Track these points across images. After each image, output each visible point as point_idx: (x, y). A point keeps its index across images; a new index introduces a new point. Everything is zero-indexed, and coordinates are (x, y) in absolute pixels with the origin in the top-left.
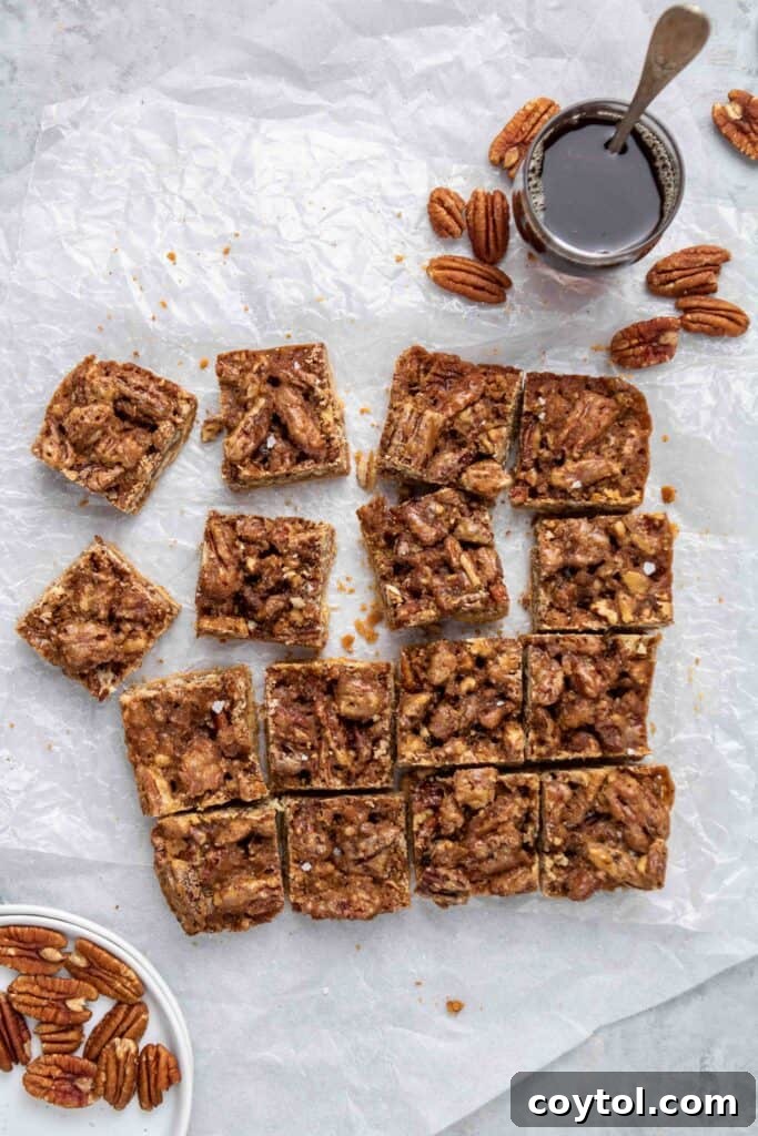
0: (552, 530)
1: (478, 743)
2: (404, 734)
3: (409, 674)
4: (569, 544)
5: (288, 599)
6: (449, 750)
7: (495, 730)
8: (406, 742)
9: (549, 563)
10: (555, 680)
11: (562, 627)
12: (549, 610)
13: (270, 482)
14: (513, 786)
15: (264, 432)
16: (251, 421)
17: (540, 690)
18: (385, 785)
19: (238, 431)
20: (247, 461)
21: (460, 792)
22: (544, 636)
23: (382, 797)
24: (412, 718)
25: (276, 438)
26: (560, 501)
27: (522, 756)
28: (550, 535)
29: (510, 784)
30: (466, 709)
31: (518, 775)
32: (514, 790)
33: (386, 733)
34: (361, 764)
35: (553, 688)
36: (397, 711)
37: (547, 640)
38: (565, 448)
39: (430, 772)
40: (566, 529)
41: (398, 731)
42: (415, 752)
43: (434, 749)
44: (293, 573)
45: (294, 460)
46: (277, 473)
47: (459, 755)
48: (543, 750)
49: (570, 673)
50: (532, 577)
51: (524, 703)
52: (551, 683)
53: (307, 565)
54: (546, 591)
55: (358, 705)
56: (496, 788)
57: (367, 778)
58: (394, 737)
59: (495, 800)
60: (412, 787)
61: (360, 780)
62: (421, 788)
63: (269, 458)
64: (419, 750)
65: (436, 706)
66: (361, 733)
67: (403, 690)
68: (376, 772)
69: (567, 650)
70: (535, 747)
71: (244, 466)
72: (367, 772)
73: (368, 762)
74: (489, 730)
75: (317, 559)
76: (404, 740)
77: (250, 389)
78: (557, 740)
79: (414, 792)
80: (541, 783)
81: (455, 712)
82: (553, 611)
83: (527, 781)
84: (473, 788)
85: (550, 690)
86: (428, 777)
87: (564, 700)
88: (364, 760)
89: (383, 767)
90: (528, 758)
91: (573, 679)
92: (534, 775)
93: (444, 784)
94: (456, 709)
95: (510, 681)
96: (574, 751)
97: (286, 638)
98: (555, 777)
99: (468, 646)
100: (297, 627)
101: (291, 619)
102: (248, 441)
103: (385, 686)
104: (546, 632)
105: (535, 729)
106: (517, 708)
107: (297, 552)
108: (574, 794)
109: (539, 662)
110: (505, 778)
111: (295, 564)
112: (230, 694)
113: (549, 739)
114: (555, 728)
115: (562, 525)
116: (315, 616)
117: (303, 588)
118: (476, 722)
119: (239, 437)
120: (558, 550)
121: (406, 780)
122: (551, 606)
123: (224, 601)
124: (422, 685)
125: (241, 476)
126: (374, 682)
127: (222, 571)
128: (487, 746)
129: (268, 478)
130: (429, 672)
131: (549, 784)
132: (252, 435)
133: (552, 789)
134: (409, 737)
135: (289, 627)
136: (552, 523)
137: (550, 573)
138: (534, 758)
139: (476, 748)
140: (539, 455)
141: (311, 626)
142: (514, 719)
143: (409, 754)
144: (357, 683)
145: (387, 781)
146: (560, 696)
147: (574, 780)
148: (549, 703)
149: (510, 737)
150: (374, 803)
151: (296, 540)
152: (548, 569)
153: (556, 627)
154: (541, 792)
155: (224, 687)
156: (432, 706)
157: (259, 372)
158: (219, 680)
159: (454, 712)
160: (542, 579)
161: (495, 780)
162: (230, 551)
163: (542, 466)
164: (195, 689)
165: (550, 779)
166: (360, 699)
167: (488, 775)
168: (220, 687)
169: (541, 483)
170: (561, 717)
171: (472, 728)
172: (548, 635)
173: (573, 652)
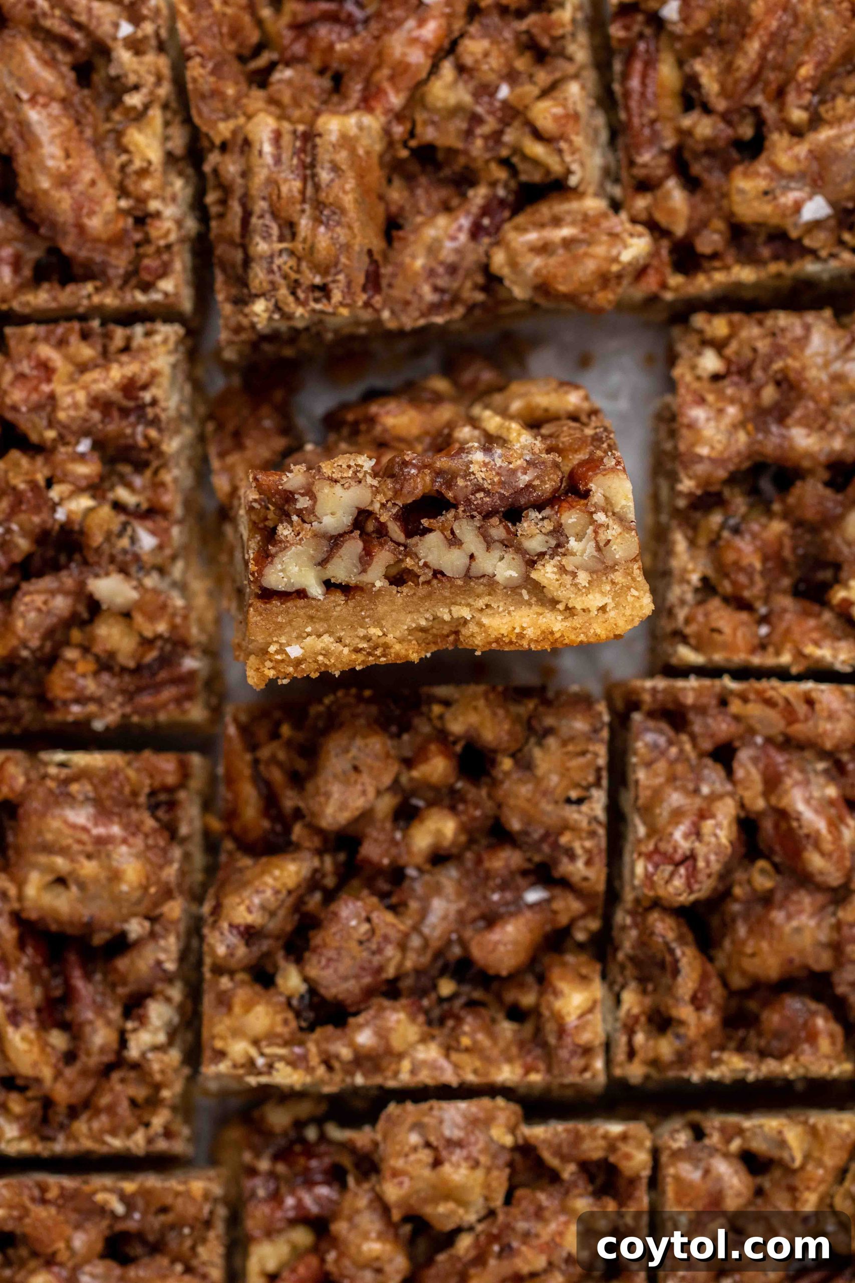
0: (719, 346)
1: (459, 1020)
2: (225, 982)
3: (249, 793)
4: (769, 394)
5: (82, 584)
6: (365, 1038)
7: (514, 978)
8: (230, 1008)
9: (704, 451)
10: (708, 825)
11: (740, 657)
12: (700, 603)
14: (565, 1159)
17: (659, 857)
18: (162, 1145)
21: (395, 1173)
22: (680, 683)
23: (152, 1181)
24: (249, 934)
26: (774, 268)
27: (599, 1064)
28: (710, 362)
29: (558, 1152)
30: (424, 913)
31: (583, 1127)
32: (568, 1171)
33: (169, 979)
34: (85, 1073)
35: (701, 849)
36: (206, 908)
37: (690, 699)
38: (759, 100)
39: (304, 1109)
40: (763, 346)
41: (208, 975)
42: (256, 1042)
43: (318, 1033)
44: (85, 502)
47: (400, 1056)
48: (666, 1048)
49: (760, 804)
50: (655, 497)
51: (613, 895)
52: (697, 833)
53: (126, 469)
54: (692, 543)
55: (82, 886)
56: (511, 1164)
57: (104, 1119)
58: (194, 993)
59: (509, 1200)
60: (247, 1157)
61: (81, 1126)
62: (277, 1157)
64: (271, 1037)
65: (330, 896)
66: (88, 976)
67: (229, 845)
68: (133, 1103)
69: (752, 731)
70: (640, 1038)
72: (104, 1100)
73: (107, 1070)
74: (497, 977)
75: (153, 447)
76: (225, 1001)
78: (709, 1017)
79: (252, 1172)
80: (655, 1153)
81: (389, 917)
82: (715, 603)
83: (612, 1145)
84: (437, 1163)
85: (691, 857)
86: (299, 1125)
87: (738, 891)
88: (93, 1061)
89: (157, 1087)
90: (618, 1072)
91: (768, 825)
92: (638, 1128)
93: (348, 1147)
94: (394, 909)
95: (566, 826)
96: (763, 1054)
97: (92, 708)
98: (699, 1133)
99: (437, 709)
100: (124, 669)
101: (98, 649)
103: (170, 830)
104: (685, 671)
105: (642, 980)
106: (590, 912)
107: (86, 433)
108: (759, 1192)
109: (661, 766)
110: (539, 1132)
111: (84, 470)
113: (685, 1012)
114: (704, 978)
115: (751, 331)
116: (173, 627)
117: (125, 542)
118: (457, 950)
120: (732, 411)
121: (234, 1134)
122: (707, 588)
124: (288, 830)
126: (135, 815)
128: (490, 1029)
130: (310, 787)
131: (677, 1155)
133: (690, 1173)
134: (242, 994)
135: (96, 674)
136: (719, 326)
137: (705, 483)
138: (635, 1072)
139: (454, 1035)
140: (685, 134)
141: (167, 661)
142: (581, 947)
143: (239, 1049)
144: (80, 816)
145: (168, 1134)
146: (725, 875)
147: (758, 1145)
148: (685, 898)
149: (558, 1004)
150: (124, 1198)
151: (81, 397)
152: (700, 469)
153: (718, 657)
154: (655, 1182)
156: (318, 896)
159: (384, 919)
160: (682, 503)
161: (508, 1140)
163: (696, 169)
165: (682, 1139)
166: (89, 868)
167: (487, 1122)
169: (704, 224)
170: (727, 944)
171: (443, 972)
172: (693, 682)
173: (769, 740)
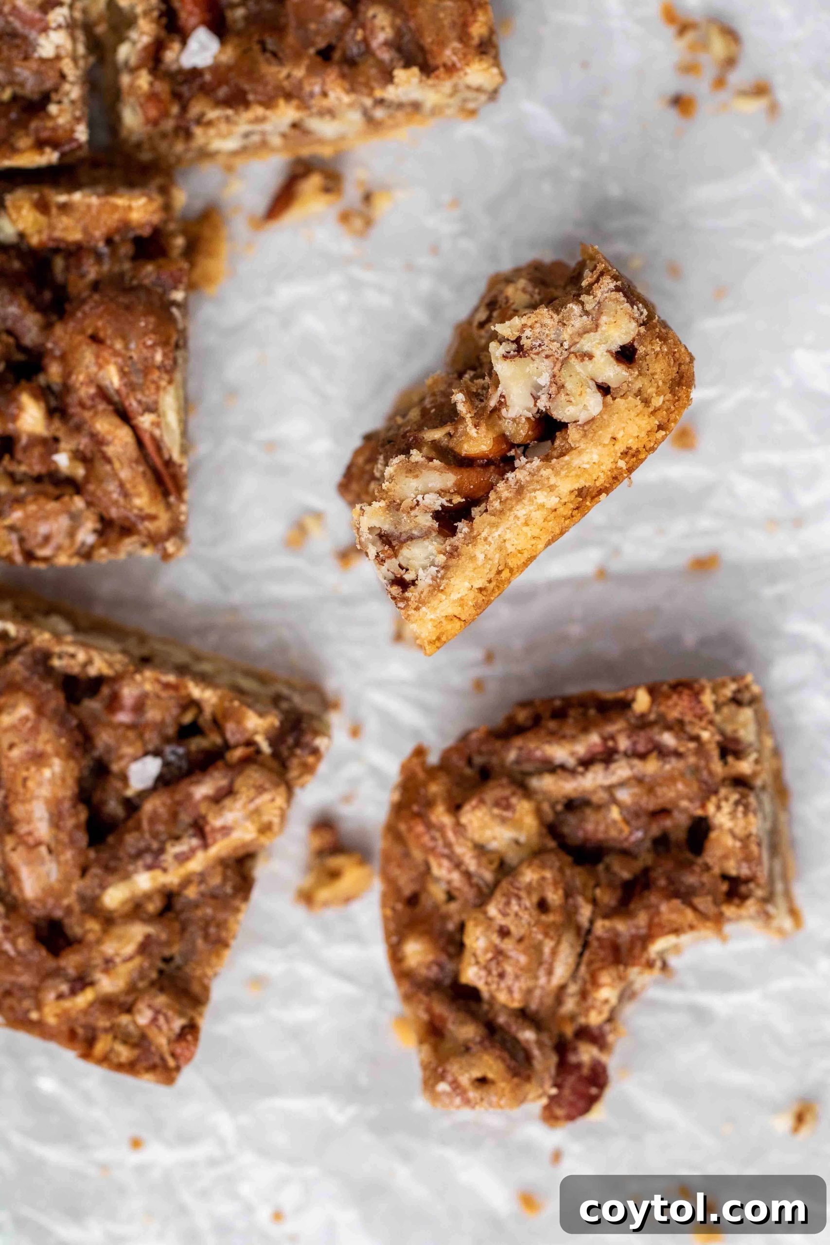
13: (206, 667)
15: (148, 807)
16: (168, 858)
19: (219, 848)
20: (238, 753)
25: (124, 778)
45: (105, 691)
46: (171, 678)
63: (171, 731)
71: (250, 743)
77: (129, 949)
102: (203, 809)
112: (162, 87)
119: (226, 830)
123: (96, 286)
125: (273, 720)
127: (113, 378)
129: (204, 679)
132: (185, 818)
155: (184, 109)
157: (81, 982)
158: (198, 131)
162: (98, 441)
164: (269, 103)
168: (195, 109)
